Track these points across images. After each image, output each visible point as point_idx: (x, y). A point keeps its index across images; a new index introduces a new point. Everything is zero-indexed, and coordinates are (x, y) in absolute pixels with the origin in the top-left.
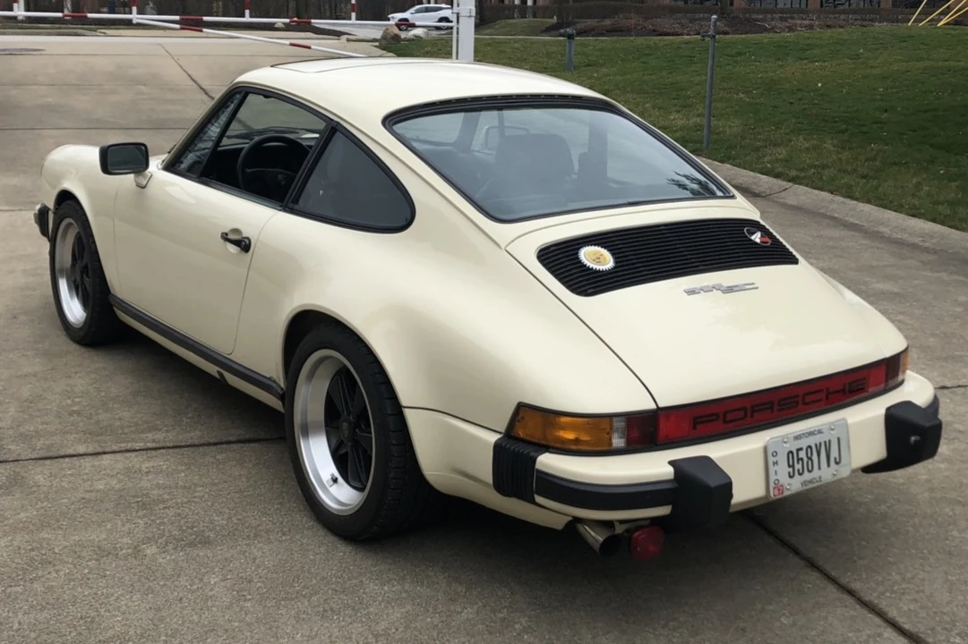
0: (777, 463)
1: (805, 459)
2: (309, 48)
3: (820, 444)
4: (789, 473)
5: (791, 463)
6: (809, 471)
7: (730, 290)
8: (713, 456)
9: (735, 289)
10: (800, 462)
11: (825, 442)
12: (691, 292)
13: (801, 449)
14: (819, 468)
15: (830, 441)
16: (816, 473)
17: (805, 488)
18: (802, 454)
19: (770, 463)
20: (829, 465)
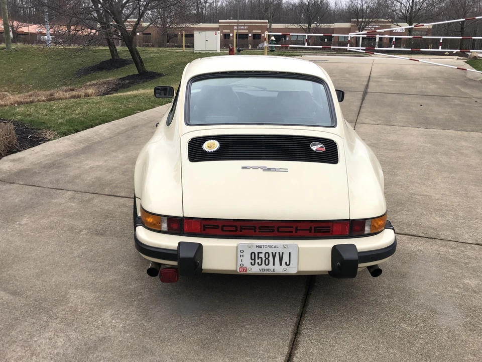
0: (243, 256)
1: (264, 259)
2: (418, 61)
3: (276, 253)
4: (251, 263)
5: (253, 258)
6: (266, 265)
7: (269, 170)
8: (203, 244)
9: (272, 170)
10: (260, 259)
11: (279, 253)
12: (244, 168)
13: (262, 253)
14: (274, 265)
15: (283, 253)
16: (271, 266)
17: (261, 272)
18: (262, 255)
19: (239, 256)
20: (281, 265)
